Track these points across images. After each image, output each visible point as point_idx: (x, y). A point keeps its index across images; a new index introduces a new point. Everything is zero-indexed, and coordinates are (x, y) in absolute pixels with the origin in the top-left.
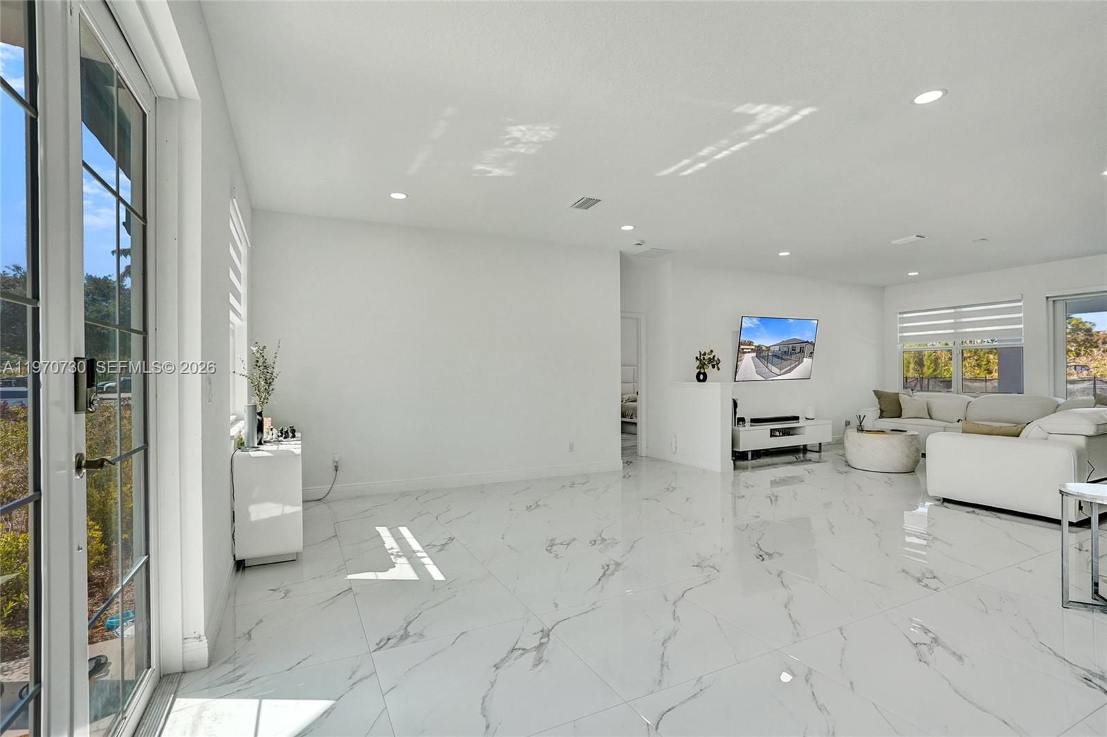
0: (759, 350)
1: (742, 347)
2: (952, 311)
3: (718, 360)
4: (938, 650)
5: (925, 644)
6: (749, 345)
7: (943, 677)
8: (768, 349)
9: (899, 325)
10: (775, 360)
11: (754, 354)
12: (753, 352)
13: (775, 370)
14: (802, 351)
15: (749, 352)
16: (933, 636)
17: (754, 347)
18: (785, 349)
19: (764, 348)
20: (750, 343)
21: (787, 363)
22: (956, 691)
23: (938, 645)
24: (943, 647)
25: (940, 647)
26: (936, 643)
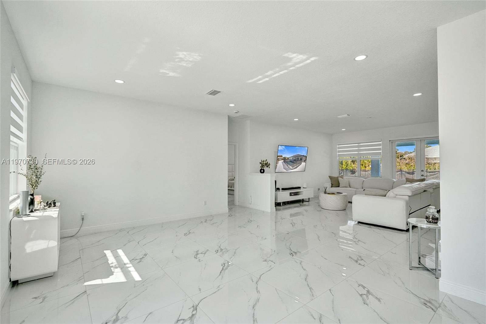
0: (284, 159)
1: (278, 158)
2: (357, 145)
3: (269, 164)
4: (370, 296)
5: (365, 294)
6: (281, 157)
7: (375, 311)
8: (288, 158)
9: (338, 150)
10: (291, 163)
11: (283, 161)
12: (283, 160)
13: (291, 167)
14: (301, 159)
15: (281, 160)
16: (367, 290)
17: (282, 158)
18: (295, 159)
19: (286, 158)
20: (281, 156)
21: (294, 164)
22: (381, 318)
23: (370, 294)
24: (372, 295)
25: (370, 295)
26: (369, 293)
